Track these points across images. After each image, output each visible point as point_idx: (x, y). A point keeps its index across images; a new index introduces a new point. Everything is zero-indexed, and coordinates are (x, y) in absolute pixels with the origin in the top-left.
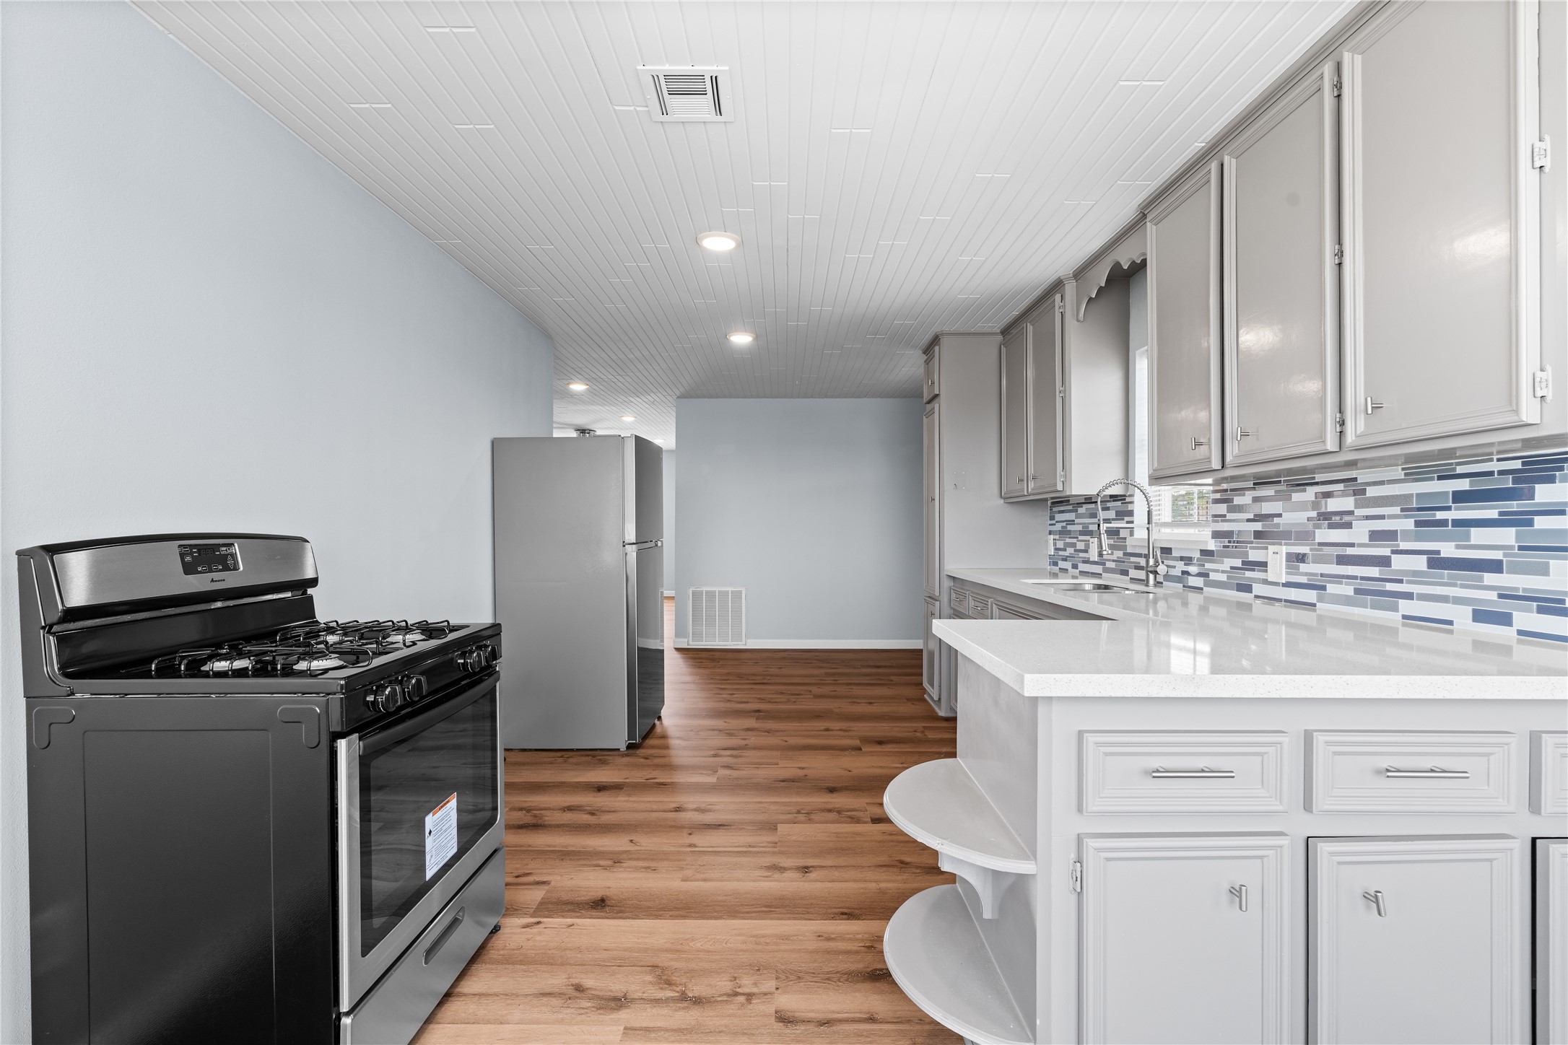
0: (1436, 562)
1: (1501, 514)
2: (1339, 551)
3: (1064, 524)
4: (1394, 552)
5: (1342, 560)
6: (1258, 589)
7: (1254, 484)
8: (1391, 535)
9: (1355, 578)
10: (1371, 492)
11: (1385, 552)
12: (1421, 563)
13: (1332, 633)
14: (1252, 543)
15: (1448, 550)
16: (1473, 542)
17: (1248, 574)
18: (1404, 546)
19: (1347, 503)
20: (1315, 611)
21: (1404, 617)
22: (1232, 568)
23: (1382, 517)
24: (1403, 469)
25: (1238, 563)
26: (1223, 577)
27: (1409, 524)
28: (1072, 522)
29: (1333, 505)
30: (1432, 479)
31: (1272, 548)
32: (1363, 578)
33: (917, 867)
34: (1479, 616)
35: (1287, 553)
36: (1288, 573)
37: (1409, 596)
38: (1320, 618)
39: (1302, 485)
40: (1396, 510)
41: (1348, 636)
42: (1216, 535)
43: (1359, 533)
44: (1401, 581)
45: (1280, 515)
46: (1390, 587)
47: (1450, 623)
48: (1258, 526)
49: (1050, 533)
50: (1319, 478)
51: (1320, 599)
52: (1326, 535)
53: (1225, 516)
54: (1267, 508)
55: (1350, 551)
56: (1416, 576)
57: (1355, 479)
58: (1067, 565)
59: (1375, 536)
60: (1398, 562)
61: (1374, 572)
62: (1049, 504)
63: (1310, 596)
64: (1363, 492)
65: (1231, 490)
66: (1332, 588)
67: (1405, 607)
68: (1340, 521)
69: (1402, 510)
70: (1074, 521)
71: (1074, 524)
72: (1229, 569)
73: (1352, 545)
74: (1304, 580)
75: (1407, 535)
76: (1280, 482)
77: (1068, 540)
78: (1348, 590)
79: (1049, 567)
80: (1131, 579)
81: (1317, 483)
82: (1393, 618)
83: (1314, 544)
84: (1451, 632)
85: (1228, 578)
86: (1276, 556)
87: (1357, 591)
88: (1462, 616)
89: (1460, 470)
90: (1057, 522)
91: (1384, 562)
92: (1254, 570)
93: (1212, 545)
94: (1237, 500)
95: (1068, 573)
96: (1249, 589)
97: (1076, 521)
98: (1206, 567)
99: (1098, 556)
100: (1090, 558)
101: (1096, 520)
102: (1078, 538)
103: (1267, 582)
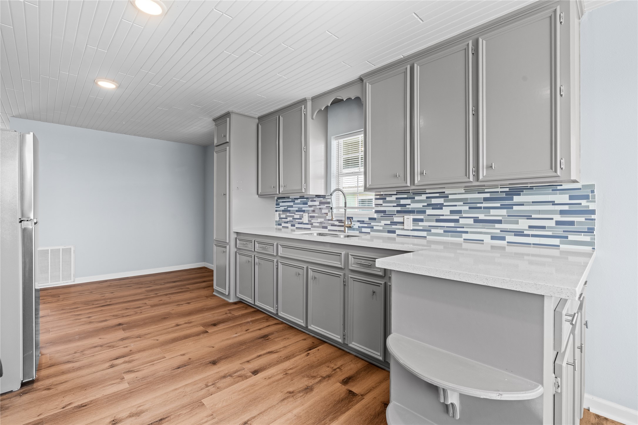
0: (477, 220)
1: (501, 205)
2: (438, 218)
3: (286, 207)
4: (460, 218)
5: (438, 221)
6: (398, 232)
7: (397, 193)
8: (460, 212)
9: (444, 227)
10: (451, 197)
11: (457, 217)
12: (471, 221)
13: (433, 246)
14: (395, 215)
15: (482, 217)
16: (491, 214)
17: (393, 227)
18: (464, 215)
19: (441, 201)
20: (426, 239)
21: (464, 239)
22: (385, 224)
23: (456, 206)
24: (464, 190)
25: (389, 222)
26: (381, 228)
27: (466, 208)
28: (292, 207)
29: (434, 201)
30: (475, 193)
31: (406, 217)
32: (447, 227)
33: (299, 392)
34: (493, 238)
35: (413, 219)
36: (413, 226)
37: (467, 232)
38: (428, 241)
39: (420, 194)
40: (462, 203)
41: (441, 247)
42: (377, 212)
43: (445, 211)
44: (463, 227)
45: (410, 205)
46: (459, 229)
47: (483, 241)
48: (399, 209)
49: (276, 211)
50: (427, 191)
51: (428, 235)
52: (429, 212)
53: (382, 205)
54: (403, 202)
55: (441, 217)
56: (469, 226)
57: (444, 192)
58: (289, 225)
59: (452, 212)
60: (462, 221)
61: (452, 224)
62: (276, 198)
63: (424, 234)
64: (448, 197)
65: (385, 195)
66: (433, 231)
67: (465, 236)
68: (440, 207)
69: (464, 203)
70: (293, 206)
71: (293, 207)
72: (384, 225)
73: (443, 215)
74: (421, 228)
75: (466, 212)
76: (410, 192)
77: (288, 214)
78: (441, 231)
79: (275, 226)
80: (329, 230)
81: (427, 193)
82: (461, 240)
83: (426, 215)
84: (483, 244)
85: (383, 228)
86: (408, 219)
87: (445, 231)
88: (487, 239)
89: (486, 190)
90: (281, 206)
91: (457, 221)
92: (397, 225)
93: (375, 216)
94: (388, 199)
95: (288, 228)
96: (394, 232)
97: (294, 206)
98: (372, 224)
99: (308, 221)
100: (303, 222)
101: (307, 206)
102: (295, 213)
103: (403, 229)
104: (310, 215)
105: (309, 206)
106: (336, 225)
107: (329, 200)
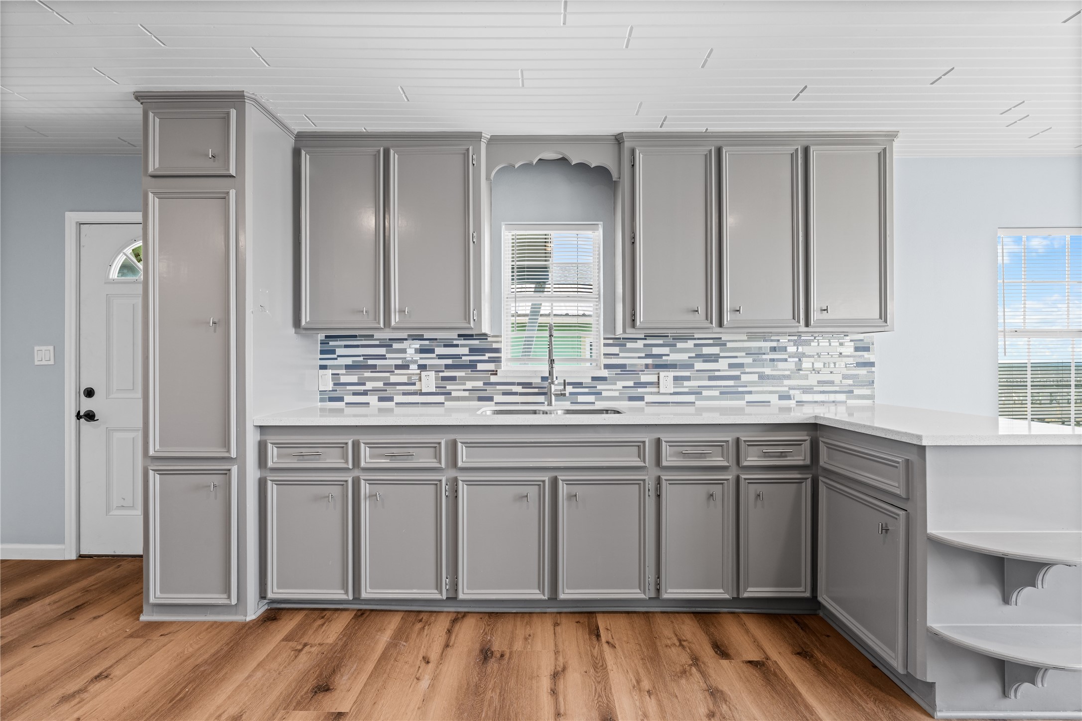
0: (762, 377)
2: (711, 374)
3: (361, 359)
4: (741, 373)
5: (711, 378)
6: (648, 398)
7: (645, 336)
8: (741, 365)
9: (721, 386)
10: (729, 345)
11: (738, 373)
12: (755, 377)
14: (644, 371)
15: (768, 371)
16: (777, 368)
17: (640, 390)
18: (747, 370)
19: (715, 350)
20: (695, 406)
21: (747, 402)
22: (623, 387)
23: (736, 357)
24: (747, 336)
25: (631, 384)
26: (616, 394)
27: (749, 360)
28: (383, 357)
29: (706, 350)
30: (761, 341)
31: (662, 374)
32: (724, 386)
34: (781, 398)
35: (674, 376)
36: (674, 387)
37: (750, 393)
38: (697, 409)
39: (685, 339)
40: (743, 354)
42: (607, 367)
43: (722, 365)
44: (746, 386)
45: (668, 355)
46: (740, 389)
47: (769, 402)
48: (649, 361)
49: (323, 367)
50: (696, 336)
51: (697, 399)
52: (699, 365)
53: (618, 355)
54: (656, 351)
55: (717, 374)
56: (752, 383)
57: (721, 338)
58: (373, 399)
59: (731, 366)
60: (744, 378)
61: (731, 383)
62: (321, 336)
63: (691, 398)
64: (725, 345)
65: (623, 339)
66: (705, 393)
67: (748, 398)
68: (714, 358)
69: (746, 354)
70: (385, 355)
71: (386, 359)
72: (621, 388)
73: (719, 370)
74: (686, 390)
75: (750, 366)
76: (668, 336)
77: (368, 374)
78: (716, 393)
79: (319, 404)
80: (496, 403)
81: (695, 339)
82: (743, 403)
83: (693, 371)
84: (769, 406)
85: (620, 393)
86: (667, 377)
87: (721, 393)
88: (774, 399)
89: (772, 338)
90: (339, 356)
91: (737, 378)
92: (646, 387)
93: (605, 373)
94: (629, 345)
95: (369, 407)
96: (641, 399)
97: (388, 356)
98: (598, 388)
99: (436, 387)
100: (421, 390)
101: (433, 355)
102: (393, 372)
103: (658, 393)
104: (441, 374)
105: (437, 355)
106: (516, 394)
107: (495, 346)
